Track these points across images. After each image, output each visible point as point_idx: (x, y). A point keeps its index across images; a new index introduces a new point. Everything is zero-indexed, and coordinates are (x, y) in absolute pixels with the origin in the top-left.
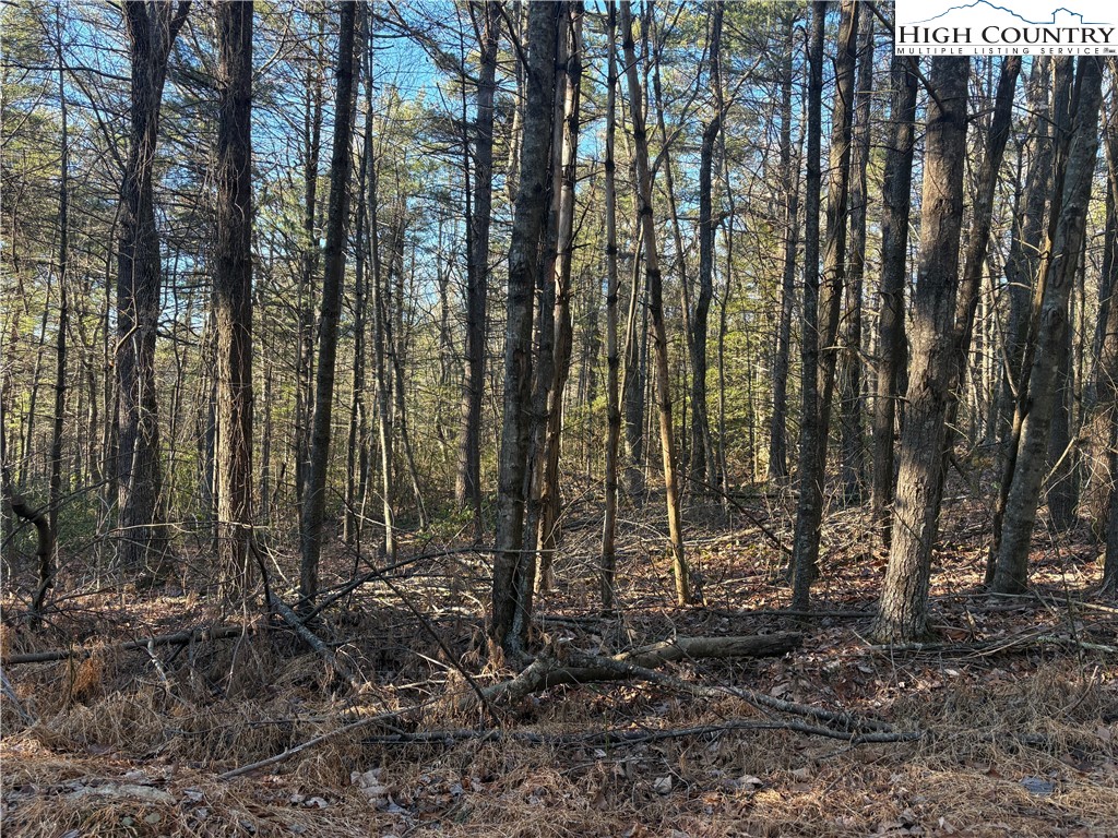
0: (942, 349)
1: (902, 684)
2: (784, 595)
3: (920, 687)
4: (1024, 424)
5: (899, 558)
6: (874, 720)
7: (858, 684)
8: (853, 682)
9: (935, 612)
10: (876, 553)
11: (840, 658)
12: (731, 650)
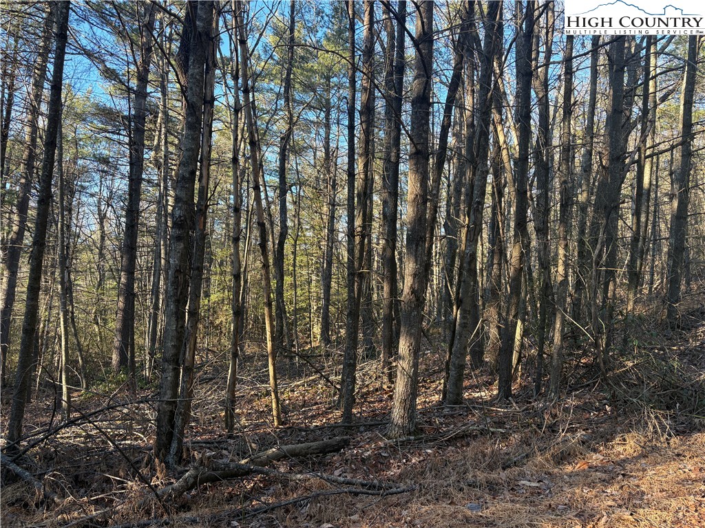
0: (419, 273)
1: (404, 461)
2: (336, 415)
3: (414, 461)
4: (459, 312)
5: (401, 389)
6: (391, 482)
7: (382, 463)
8: (379, 463)
9: (419, 418)
10: (385, 387)
11: (371, 449)
12: (310, 451)
